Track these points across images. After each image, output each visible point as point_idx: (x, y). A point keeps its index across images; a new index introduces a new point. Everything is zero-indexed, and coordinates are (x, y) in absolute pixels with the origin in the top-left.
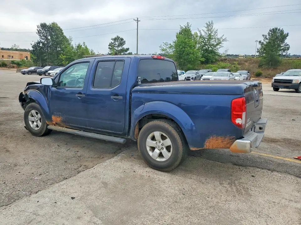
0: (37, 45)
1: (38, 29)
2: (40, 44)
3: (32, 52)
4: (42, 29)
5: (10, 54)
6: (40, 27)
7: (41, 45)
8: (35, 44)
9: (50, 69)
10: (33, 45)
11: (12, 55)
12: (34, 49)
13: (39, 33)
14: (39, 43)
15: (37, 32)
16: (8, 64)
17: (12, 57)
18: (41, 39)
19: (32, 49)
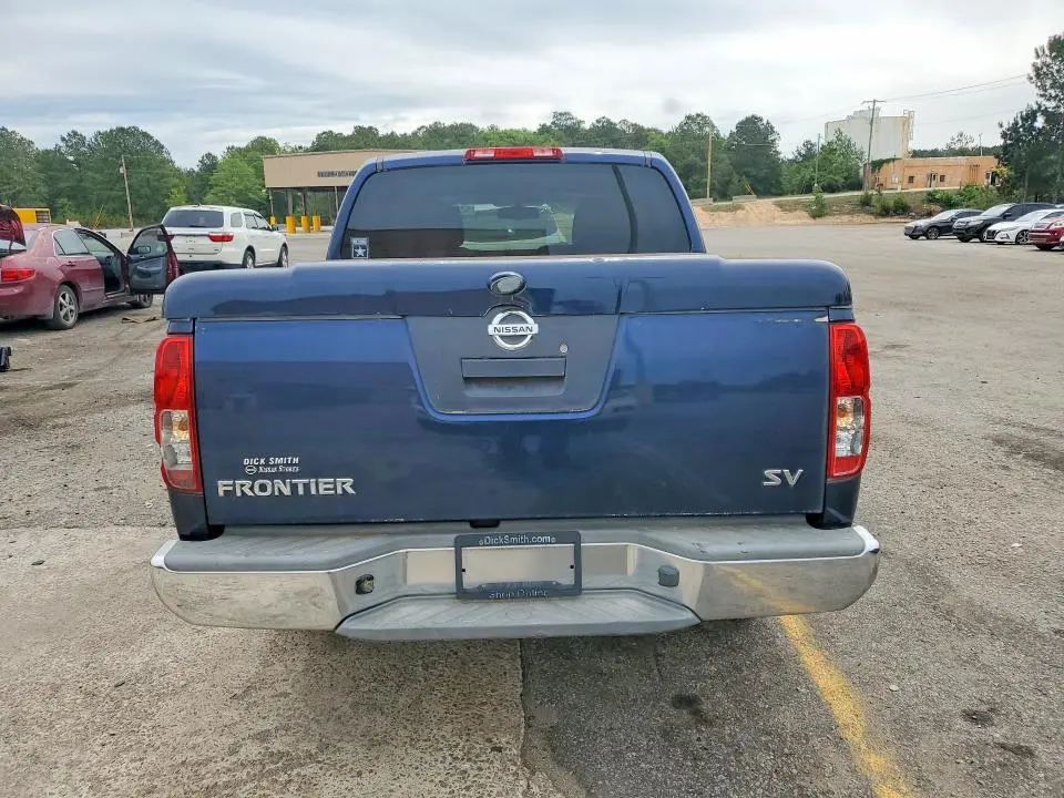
0: (1023, 126)
1: (1039, 61)
2: (1035, 120)
3: (1003, 154)
4: (1054, 58)
5: (934, 170)
6: (1047, 52)
7: (1040, 122)
8: (1016, 123)
9: (1005, 217)
10: (1006, 126)
11: (941, 172)
12: (1009, 142)
13: (1038, 76)
14: (1031, 116)
15: (1033, 74)
16: (912, 206)
17: (942, 178)
18: (1041, 100)
19: (1000, 142)
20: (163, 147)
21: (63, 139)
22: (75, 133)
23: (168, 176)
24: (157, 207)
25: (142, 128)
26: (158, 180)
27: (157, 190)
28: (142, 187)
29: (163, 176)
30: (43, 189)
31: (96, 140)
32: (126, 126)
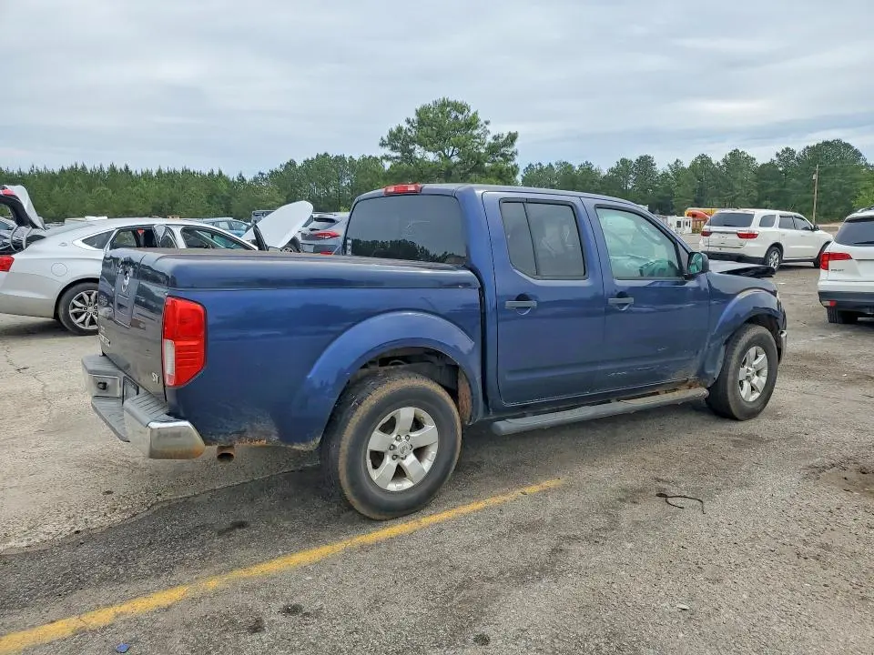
20: (861, 155)
21: (778, 155)
22: (787, 149)
23: (860, 180)
24: (844, 207)
25: (845, 141)
26: (850, 184)
27: (847, 192)
28: (834, 190)
29: (856, 180)
30: (755, 193)
31: (804, 154)
32: (830, 140)
